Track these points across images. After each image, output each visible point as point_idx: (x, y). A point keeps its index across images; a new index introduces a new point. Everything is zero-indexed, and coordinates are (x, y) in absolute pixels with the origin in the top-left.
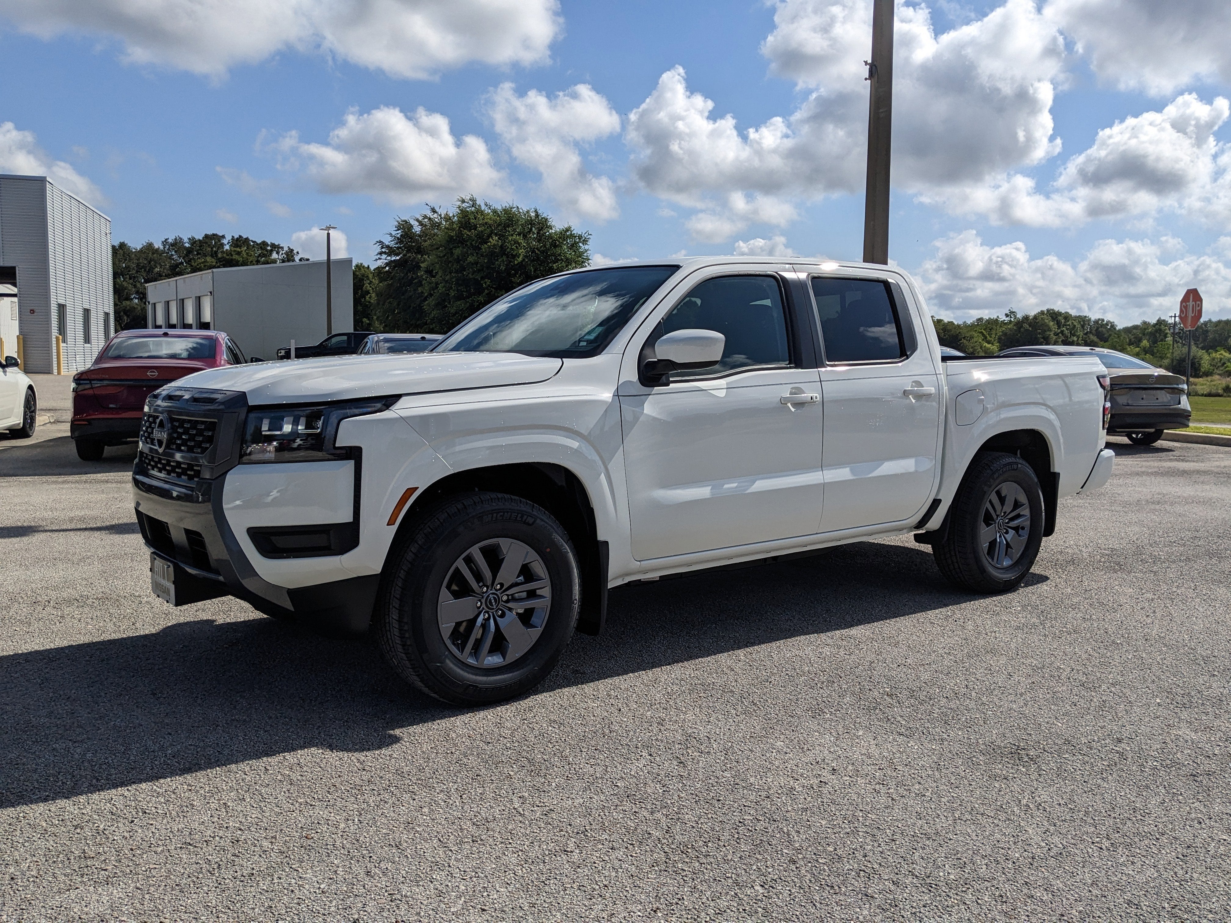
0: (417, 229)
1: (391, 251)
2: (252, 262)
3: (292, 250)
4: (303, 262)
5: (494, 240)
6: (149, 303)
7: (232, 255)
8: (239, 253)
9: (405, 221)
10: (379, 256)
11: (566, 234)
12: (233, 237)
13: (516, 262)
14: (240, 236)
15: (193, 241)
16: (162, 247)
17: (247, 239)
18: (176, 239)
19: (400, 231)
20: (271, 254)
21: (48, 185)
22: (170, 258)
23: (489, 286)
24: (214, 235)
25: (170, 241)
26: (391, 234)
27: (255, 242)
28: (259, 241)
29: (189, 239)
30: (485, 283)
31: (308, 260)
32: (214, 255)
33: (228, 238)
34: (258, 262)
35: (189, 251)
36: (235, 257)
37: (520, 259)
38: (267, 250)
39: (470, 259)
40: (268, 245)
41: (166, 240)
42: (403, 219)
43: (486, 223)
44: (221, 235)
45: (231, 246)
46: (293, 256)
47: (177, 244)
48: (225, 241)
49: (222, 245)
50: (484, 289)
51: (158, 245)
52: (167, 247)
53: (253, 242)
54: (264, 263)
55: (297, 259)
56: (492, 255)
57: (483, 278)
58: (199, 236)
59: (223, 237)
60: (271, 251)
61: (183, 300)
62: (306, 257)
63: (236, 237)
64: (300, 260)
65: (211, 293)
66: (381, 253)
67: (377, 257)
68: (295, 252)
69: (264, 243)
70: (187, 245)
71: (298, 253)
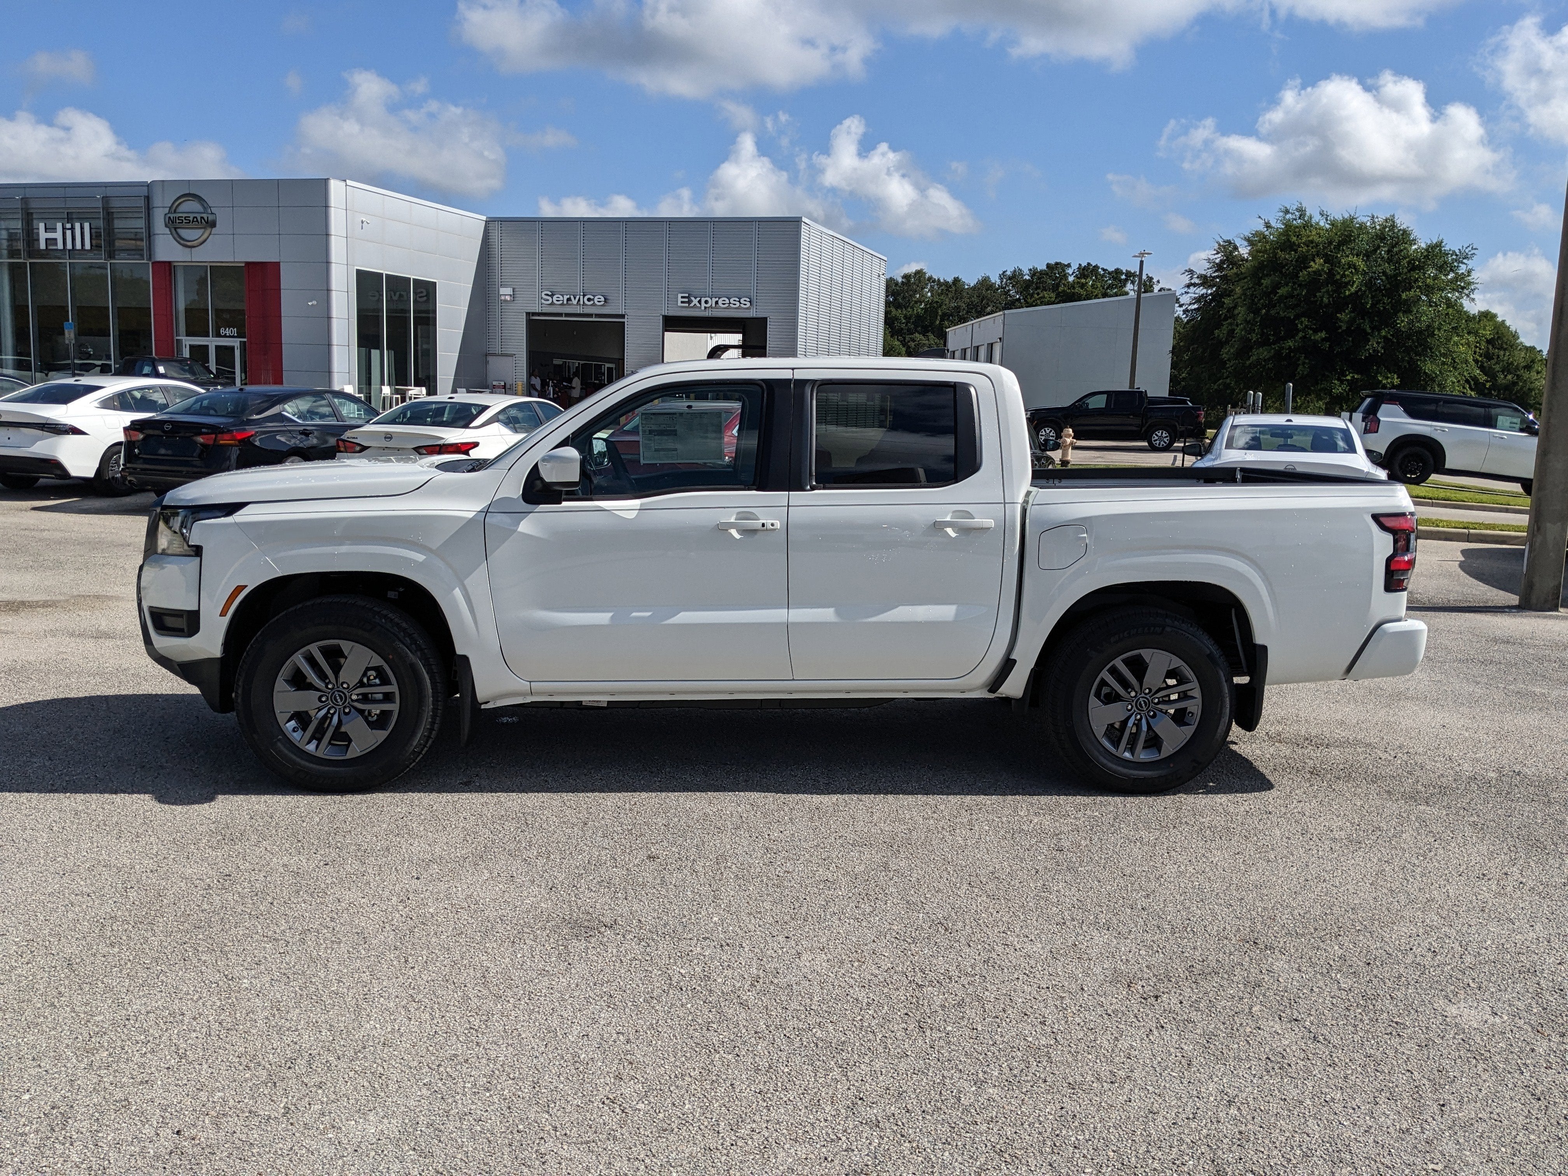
0: (1244, 251)
1: (1205, 281)
2: (1096, 295)
3: (1151, 279)
4: (1163, 293)
5: (1317, 264)
6: (948, 350)
7: (1074, 288)
8: (1083, 286)
9: (1229, 242)
10: (1186, 289)
11: (1434, 252)
12: (1080, 265)
13: (1347, 293)
14: (1089, 264)
15: (1034, 272)
16: (998, 282)
17: (1096, 267)
18: (1015, 271)
19: (1219, 255)
20: (1125, 286)
21: (803, 226)
22: (1007, 293)
23: (1306, 326)
24: (1057, 264)
25: (1008, 273)
26: (1209, 259)
27: (1106, 270)
28: (1111, 269)
29: (1030, 270)
30: (1302, 323)
31: (1170, 290)
32: (1055, 288)
33: (1075, 266)
34: (1105, 295)
35: (1028, 284)
36: (1078, 290)
37: (1353, 290)
38: (1120, 280)
39: (1282, 291)
40: (1122, 273)
41: (1004, 272)
42: (1226, 238)
43: (1312, 242)
44: (1066, 263)
45: (1076, 276)
46: (1151, 286)
47: (1015, 278)
48: (1070, 271)
49: (1065, 276)
50: (1298, 331)
51: (995, 279)
52: (1005, 280)
53: (1104, 270)
54: (1116, 295)
55: (1156, 289)
56: (1314, 283)
57: (1297, 317)
58: (1042, 267)
59: (1069, 265)
60: (1126, 280)
61: (978, 347)
62: (1167, 287)
63: (1083, 265)
64: (1160, 290)
65: (1000, 339)
66: (1188, 286)
67: (1183, 291)
68: (1155, 280)
69: (1118, 272)
70: (1027, 277)
71: (1158, 282)
